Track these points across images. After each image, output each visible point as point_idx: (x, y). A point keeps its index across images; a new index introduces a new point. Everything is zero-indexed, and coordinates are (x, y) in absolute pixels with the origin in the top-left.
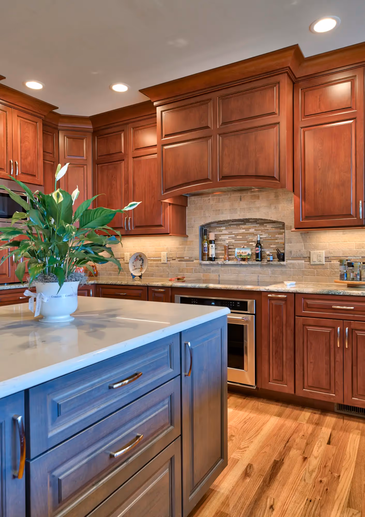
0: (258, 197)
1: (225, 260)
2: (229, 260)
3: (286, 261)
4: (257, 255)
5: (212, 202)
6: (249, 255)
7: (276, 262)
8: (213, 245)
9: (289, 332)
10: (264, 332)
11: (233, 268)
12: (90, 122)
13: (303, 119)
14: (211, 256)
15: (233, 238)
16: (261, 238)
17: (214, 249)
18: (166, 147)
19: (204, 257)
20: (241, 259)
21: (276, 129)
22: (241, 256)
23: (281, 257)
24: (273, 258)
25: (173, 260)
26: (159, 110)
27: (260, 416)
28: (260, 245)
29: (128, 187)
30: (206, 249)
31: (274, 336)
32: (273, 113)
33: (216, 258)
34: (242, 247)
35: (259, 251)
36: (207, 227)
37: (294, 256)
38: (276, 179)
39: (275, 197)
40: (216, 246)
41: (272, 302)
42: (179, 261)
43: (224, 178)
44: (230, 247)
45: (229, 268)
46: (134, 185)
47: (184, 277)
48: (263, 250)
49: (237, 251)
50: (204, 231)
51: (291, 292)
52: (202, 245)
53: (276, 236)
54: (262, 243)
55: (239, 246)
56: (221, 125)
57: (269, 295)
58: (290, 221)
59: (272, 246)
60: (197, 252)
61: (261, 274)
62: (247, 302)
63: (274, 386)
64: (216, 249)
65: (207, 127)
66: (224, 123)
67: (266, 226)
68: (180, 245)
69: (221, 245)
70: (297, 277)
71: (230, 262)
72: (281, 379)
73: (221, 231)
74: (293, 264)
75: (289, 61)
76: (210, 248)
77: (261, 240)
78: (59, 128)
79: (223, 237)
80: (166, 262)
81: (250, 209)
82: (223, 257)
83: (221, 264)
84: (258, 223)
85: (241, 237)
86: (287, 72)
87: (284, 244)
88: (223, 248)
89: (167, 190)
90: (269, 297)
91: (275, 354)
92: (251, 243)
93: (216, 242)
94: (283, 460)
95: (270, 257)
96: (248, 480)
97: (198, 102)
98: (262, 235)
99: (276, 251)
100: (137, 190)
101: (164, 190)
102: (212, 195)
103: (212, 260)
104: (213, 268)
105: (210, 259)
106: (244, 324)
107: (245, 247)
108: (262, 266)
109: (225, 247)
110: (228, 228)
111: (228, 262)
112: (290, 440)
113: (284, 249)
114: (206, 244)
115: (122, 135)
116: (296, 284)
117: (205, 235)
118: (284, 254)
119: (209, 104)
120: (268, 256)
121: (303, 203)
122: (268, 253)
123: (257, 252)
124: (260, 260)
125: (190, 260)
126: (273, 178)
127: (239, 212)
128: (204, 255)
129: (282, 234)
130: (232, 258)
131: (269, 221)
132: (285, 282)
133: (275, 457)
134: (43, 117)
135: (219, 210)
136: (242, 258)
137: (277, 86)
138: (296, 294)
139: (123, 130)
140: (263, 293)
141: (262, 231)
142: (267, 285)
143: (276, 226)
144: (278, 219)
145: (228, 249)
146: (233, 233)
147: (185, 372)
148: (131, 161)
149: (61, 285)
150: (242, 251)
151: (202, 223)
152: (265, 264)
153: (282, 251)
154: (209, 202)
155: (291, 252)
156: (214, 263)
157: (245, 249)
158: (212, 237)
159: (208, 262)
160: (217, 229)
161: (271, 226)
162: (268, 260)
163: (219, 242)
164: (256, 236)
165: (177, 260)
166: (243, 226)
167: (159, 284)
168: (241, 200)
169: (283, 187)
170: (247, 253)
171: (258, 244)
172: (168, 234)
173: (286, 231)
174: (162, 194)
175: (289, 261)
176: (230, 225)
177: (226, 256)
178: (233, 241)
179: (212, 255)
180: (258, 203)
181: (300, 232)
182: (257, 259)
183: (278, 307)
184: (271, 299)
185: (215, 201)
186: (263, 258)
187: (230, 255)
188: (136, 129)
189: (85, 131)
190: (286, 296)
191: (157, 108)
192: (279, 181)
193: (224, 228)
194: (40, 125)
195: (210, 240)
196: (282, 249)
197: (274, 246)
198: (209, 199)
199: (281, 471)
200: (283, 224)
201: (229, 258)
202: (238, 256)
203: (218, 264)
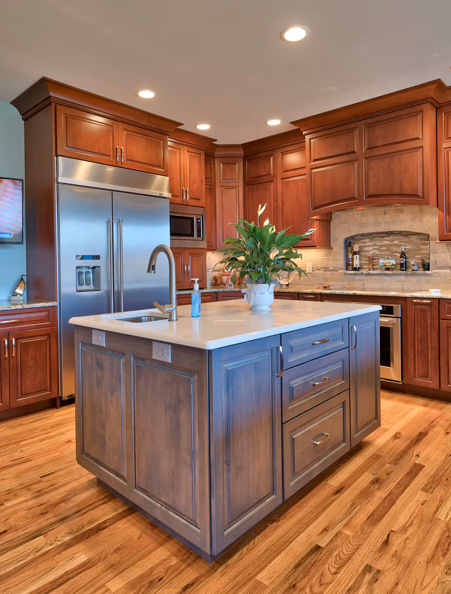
0: (402, 211)
1: (369, 269)
2: (373, 270)
3: (431, 271)
4: (402, 265)
5: (356, 216)
6: (393, 265)
7: (421, 271)
8: (358, 256)
9: (434, 333)
10: (410, 333)
11: (378, 277)
12: (242, 149)
13: (446, 141)
14: (355, 267)
15: (377, 249)
16: (405, 249)
17: (359, 259)
18: (314, 171)
19: (348, 267)
20: (385, 269)
21: (420, 152)
22: (385, 266)
23: (426, 267)
24: (418, 268)
25: (318, 270)
26: (307, 138)
27: (406, 405)
28: (405, 255)
29: (277, 205)
30: (350, 260)
31: (419, 337)
32: (417, 139)
33: (360, 268)
34: (387, 257)
35: (404, 262)
36: (352, 239)
37: (440, 266)
38: (421, 198)
39: (420, 210)
40: (360, 256)
41: (417, 307)
42: (324, 271)
43: (370, 196)
44: (374, 258)
45: (374, 277)
46: (283, 203)
47: (330, 286)
48: (407, 260)
49: (381, 261)
50: (348, 243)
51: (435, 297)
52: (347, 256)
53: (421, 247)
54: (407, 254)
55: (383, 257)
56: (366, 150)
57: (414, 301)
58: (434, 233)
59: (416, 257)
60: (342, 263)
61: (405, 282)
62: (393, 307)
63: (420, 381)
64: (360, 259)
65: (354, 152)
66: (369, 149)
67: (410, 238)
68: (325, 256)
69: (365, 256)
70: (442, 286)
71: (375, 272)
72: (426, 376)
73: (365, 243)
74: (439, 273)
75: (431, 92)
76: (354, 259)
77: (406, 251)
78: (215, 156)
79: (367, 249)
80: (311, 272)
81: (394, 222)
82: (367, 267)
83: (366, 274)
84: (403, 235)
85: (385, 248)
86: (430, 102)
87: (429, 255)
88: (368, 259)
89: (315, 208)
90: (415, 302)
91: (421, 353)
92: (395, 254)
93: (360, 253)
94: (428, 432)
95: (415, 267)
96: (397, 440)
97: (344, 130)
98: (406, 246)
99: (421, 261)
100: (285, 208)
101: (313, 208)
102: (356, 210)
103: (357, 270)
104: (357, 277)
105: (355, 269)
106: (390, 327)
107: (390, 257)
108: (406, 275)
109: (369, 257)
110: (373, 240)
111: (372, 272)
112: (434, 421)
113: (429, 259)
114: (351, 255)
115: (272, 158)
116: (441, 291)
117: (349, 247)
118: (429, 264)
119: (355, 132)
120: (413, 266)
121: (447, 217)
122: (412, 263)
123: (402, 262)
124: (404, 269)
125: (335, 270)
126: (417, 196)
127: (383, 226)
128: (348, 265)
129: (427, 245)
130: (376, 268)
131: (413, 233)
132: (430, 290)
133: (421, 430)
134: (205, 149)
135: (363, 223)
136: (387, 268)
137: (421, 114)
138: (440, 300)
139: (272, 155)
140: (408, 299)
141: (406, 242)
142: (412, 292)
143: (420, 238)
144: (422, 231)
145: (372, 261)
146: (377, 244)
147: (352, 346)
148: (279, 182)
149: (269, 285)
150: (386, 261)
151: (347, 236)
152: (410, 273)
153: (427, 261)
154: (353, 217)
155: (436, 262)
156: (359, 272)
157: (390, 259)
158: (356, 248)
159: (352, 272)
160: (361, 241)
161: (416, 238)
162: (413, 269)
163: (363, 253)
164: (401, 247)
165: (322, 270)
166: (387, 238)
167: (309, 291)
168: (385, 214)
169: (427, 203)
170: (392, 264)
171: (403, 255)
172: (316, 246)
173: (430, 242)
174: (310, 212)
175: (434, 271)
176: (374, 237)
177: (371, 266)
178: (377, 252)
179: (356, 265)
180: (402, 217)
181: (445, 243)
182: (402, 269)
183: (423, 311)
184: (416, 304)
185: (359, 216)
186: (407, 268)
187: (374, 265)
188: (284, 153)
189: (236, 157)
190: (430, 302)
191: (306, 136)
192: (423, 198)
193: (369, 240)
194: (203, 156)
195: (355, 252)
196: (428, 259)
197: (419, 257)
198: (354, 214)
199: (425, 438)
200: (428, 236)
201: (373, 268)
202: (382, 266)
203: (362, 274)
